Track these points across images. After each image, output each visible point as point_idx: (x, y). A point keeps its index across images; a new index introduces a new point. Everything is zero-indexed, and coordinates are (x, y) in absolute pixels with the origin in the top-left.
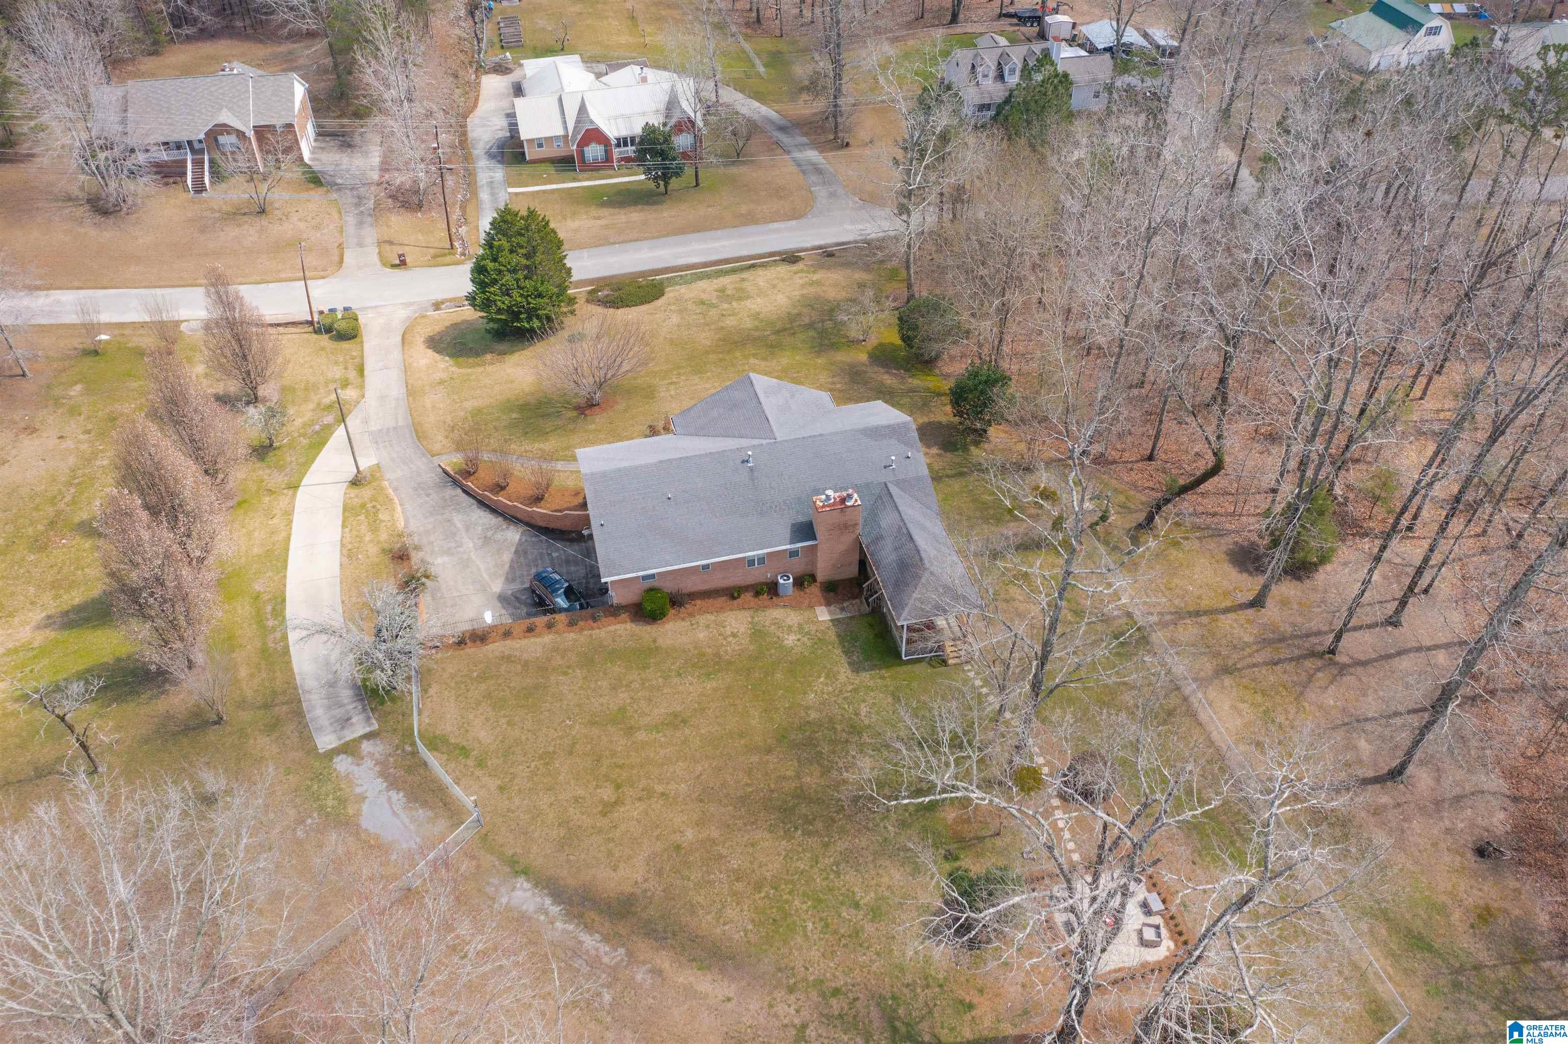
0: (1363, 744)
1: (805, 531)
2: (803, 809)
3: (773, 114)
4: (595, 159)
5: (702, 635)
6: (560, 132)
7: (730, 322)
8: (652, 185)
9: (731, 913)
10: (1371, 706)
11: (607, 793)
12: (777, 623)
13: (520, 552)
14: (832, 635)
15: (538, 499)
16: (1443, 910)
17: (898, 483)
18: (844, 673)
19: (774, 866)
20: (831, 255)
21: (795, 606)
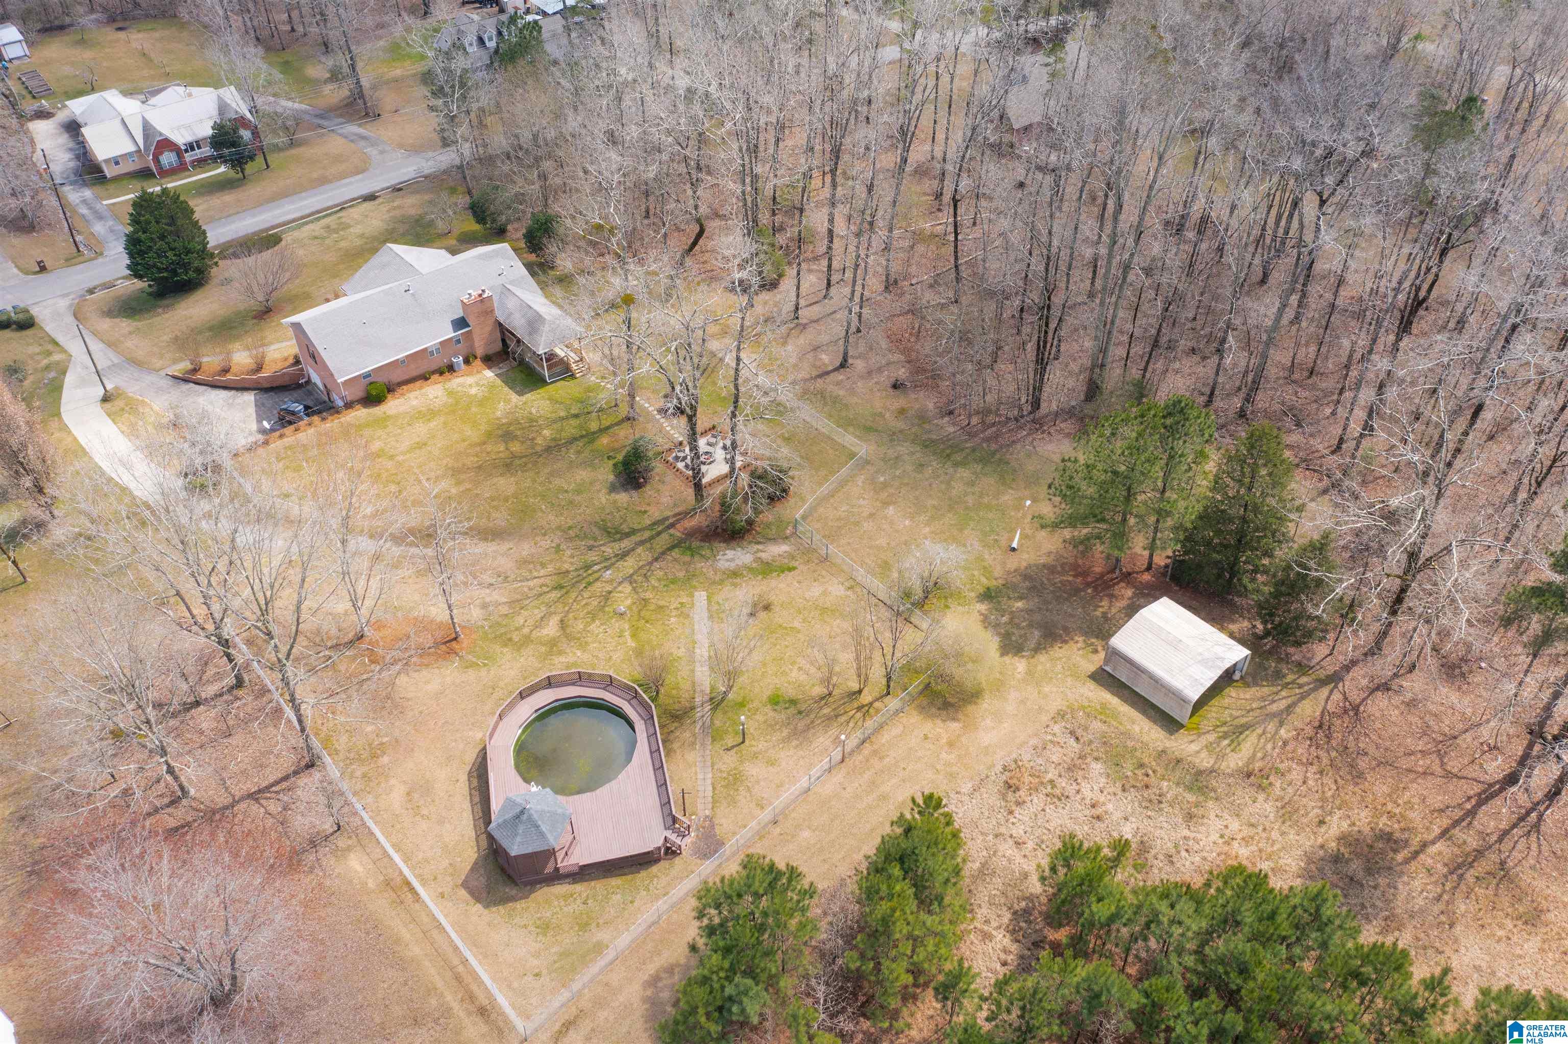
0: (824, 356)
1: (461, 323)
2: (517, 462)
3: (303, 107)
4: (170, 164)
5: (414, 403)
6: (132, 148)
7: (343, 244)
8: (232, 174)
9: (495, 515)
10: (824, 338)
11: (393, 488)
12: (462, 385)
13: (258, 405)
14: (499, 382)
15: (259, 368)
16: (881, 415)
17: (511, 283)
18: (514, 398)
19: (511, 490)
20: (400, 190)
21: (470, 374)
